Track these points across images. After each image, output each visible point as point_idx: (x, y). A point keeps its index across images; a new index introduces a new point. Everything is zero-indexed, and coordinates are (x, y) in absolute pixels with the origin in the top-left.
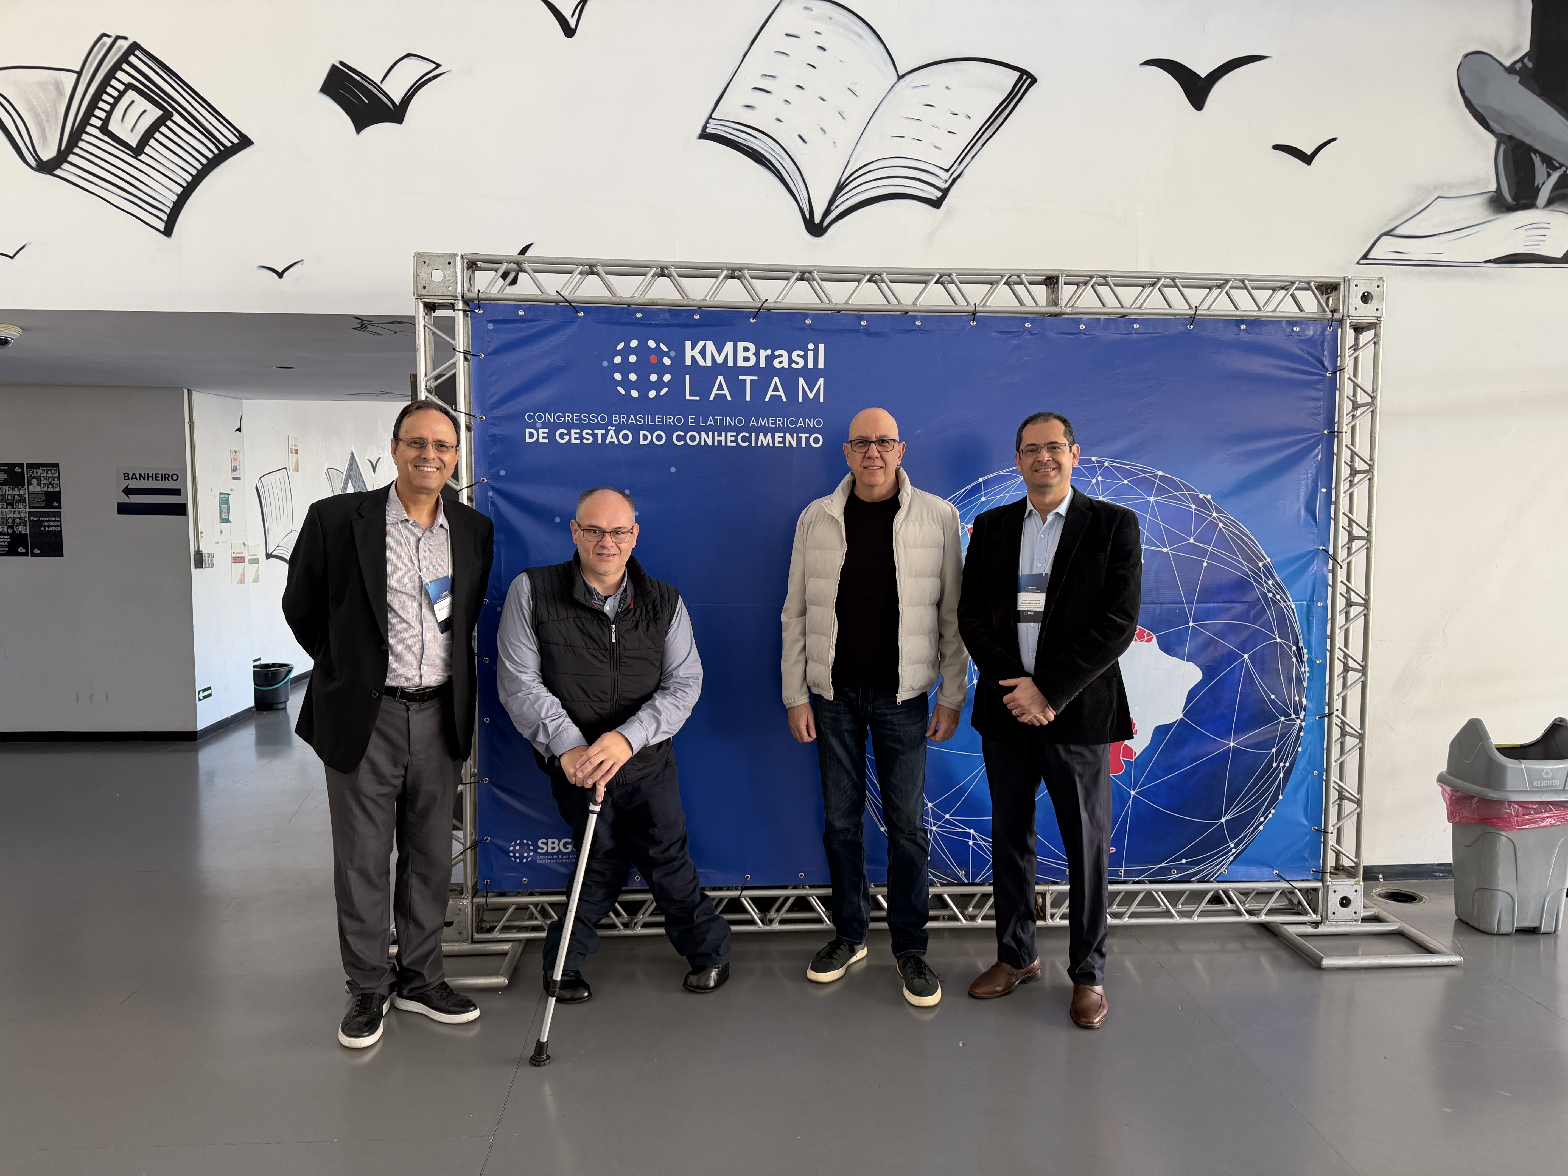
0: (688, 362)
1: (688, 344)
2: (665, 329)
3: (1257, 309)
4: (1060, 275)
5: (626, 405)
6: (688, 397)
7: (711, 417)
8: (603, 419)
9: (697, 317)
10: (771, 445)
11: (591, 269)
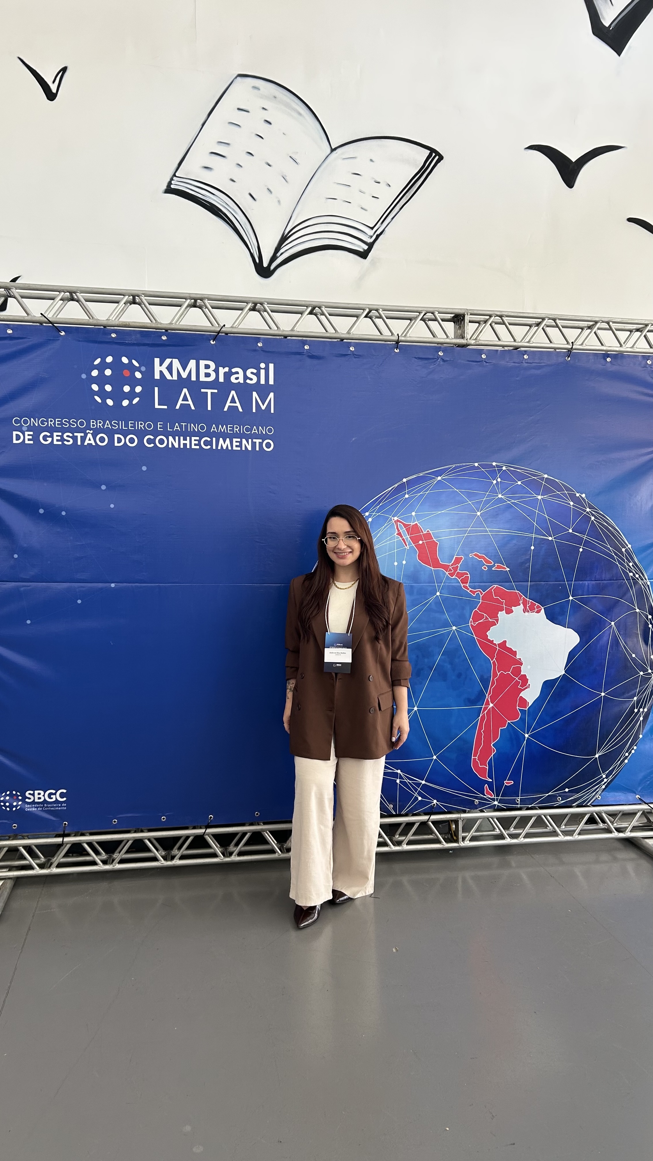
0: (157, 376)
1: (157, 361)
2: (136, 347)
3: (619, 346)
4: (466, 313)
5: (102, 412)
6: (157, 406)
7: (177, 424)
8: (82, 424)
9: (164, 338)
10: (230, 448)
11: (72, 296)
